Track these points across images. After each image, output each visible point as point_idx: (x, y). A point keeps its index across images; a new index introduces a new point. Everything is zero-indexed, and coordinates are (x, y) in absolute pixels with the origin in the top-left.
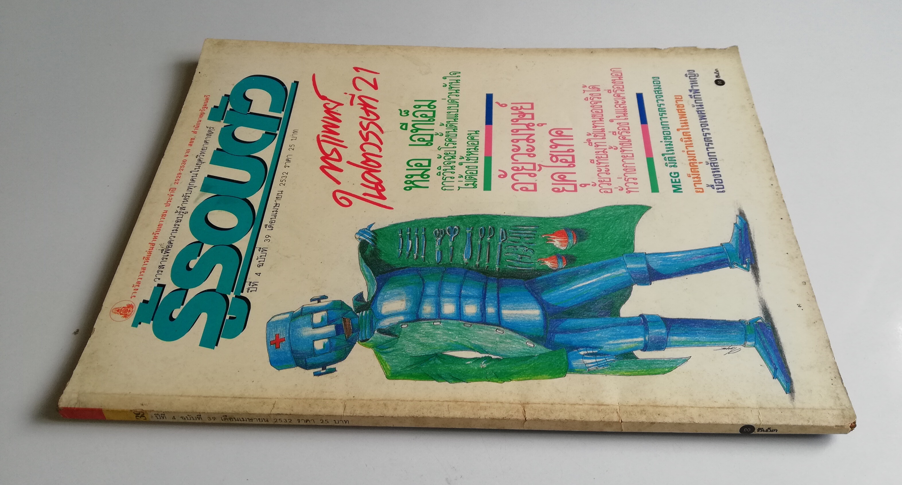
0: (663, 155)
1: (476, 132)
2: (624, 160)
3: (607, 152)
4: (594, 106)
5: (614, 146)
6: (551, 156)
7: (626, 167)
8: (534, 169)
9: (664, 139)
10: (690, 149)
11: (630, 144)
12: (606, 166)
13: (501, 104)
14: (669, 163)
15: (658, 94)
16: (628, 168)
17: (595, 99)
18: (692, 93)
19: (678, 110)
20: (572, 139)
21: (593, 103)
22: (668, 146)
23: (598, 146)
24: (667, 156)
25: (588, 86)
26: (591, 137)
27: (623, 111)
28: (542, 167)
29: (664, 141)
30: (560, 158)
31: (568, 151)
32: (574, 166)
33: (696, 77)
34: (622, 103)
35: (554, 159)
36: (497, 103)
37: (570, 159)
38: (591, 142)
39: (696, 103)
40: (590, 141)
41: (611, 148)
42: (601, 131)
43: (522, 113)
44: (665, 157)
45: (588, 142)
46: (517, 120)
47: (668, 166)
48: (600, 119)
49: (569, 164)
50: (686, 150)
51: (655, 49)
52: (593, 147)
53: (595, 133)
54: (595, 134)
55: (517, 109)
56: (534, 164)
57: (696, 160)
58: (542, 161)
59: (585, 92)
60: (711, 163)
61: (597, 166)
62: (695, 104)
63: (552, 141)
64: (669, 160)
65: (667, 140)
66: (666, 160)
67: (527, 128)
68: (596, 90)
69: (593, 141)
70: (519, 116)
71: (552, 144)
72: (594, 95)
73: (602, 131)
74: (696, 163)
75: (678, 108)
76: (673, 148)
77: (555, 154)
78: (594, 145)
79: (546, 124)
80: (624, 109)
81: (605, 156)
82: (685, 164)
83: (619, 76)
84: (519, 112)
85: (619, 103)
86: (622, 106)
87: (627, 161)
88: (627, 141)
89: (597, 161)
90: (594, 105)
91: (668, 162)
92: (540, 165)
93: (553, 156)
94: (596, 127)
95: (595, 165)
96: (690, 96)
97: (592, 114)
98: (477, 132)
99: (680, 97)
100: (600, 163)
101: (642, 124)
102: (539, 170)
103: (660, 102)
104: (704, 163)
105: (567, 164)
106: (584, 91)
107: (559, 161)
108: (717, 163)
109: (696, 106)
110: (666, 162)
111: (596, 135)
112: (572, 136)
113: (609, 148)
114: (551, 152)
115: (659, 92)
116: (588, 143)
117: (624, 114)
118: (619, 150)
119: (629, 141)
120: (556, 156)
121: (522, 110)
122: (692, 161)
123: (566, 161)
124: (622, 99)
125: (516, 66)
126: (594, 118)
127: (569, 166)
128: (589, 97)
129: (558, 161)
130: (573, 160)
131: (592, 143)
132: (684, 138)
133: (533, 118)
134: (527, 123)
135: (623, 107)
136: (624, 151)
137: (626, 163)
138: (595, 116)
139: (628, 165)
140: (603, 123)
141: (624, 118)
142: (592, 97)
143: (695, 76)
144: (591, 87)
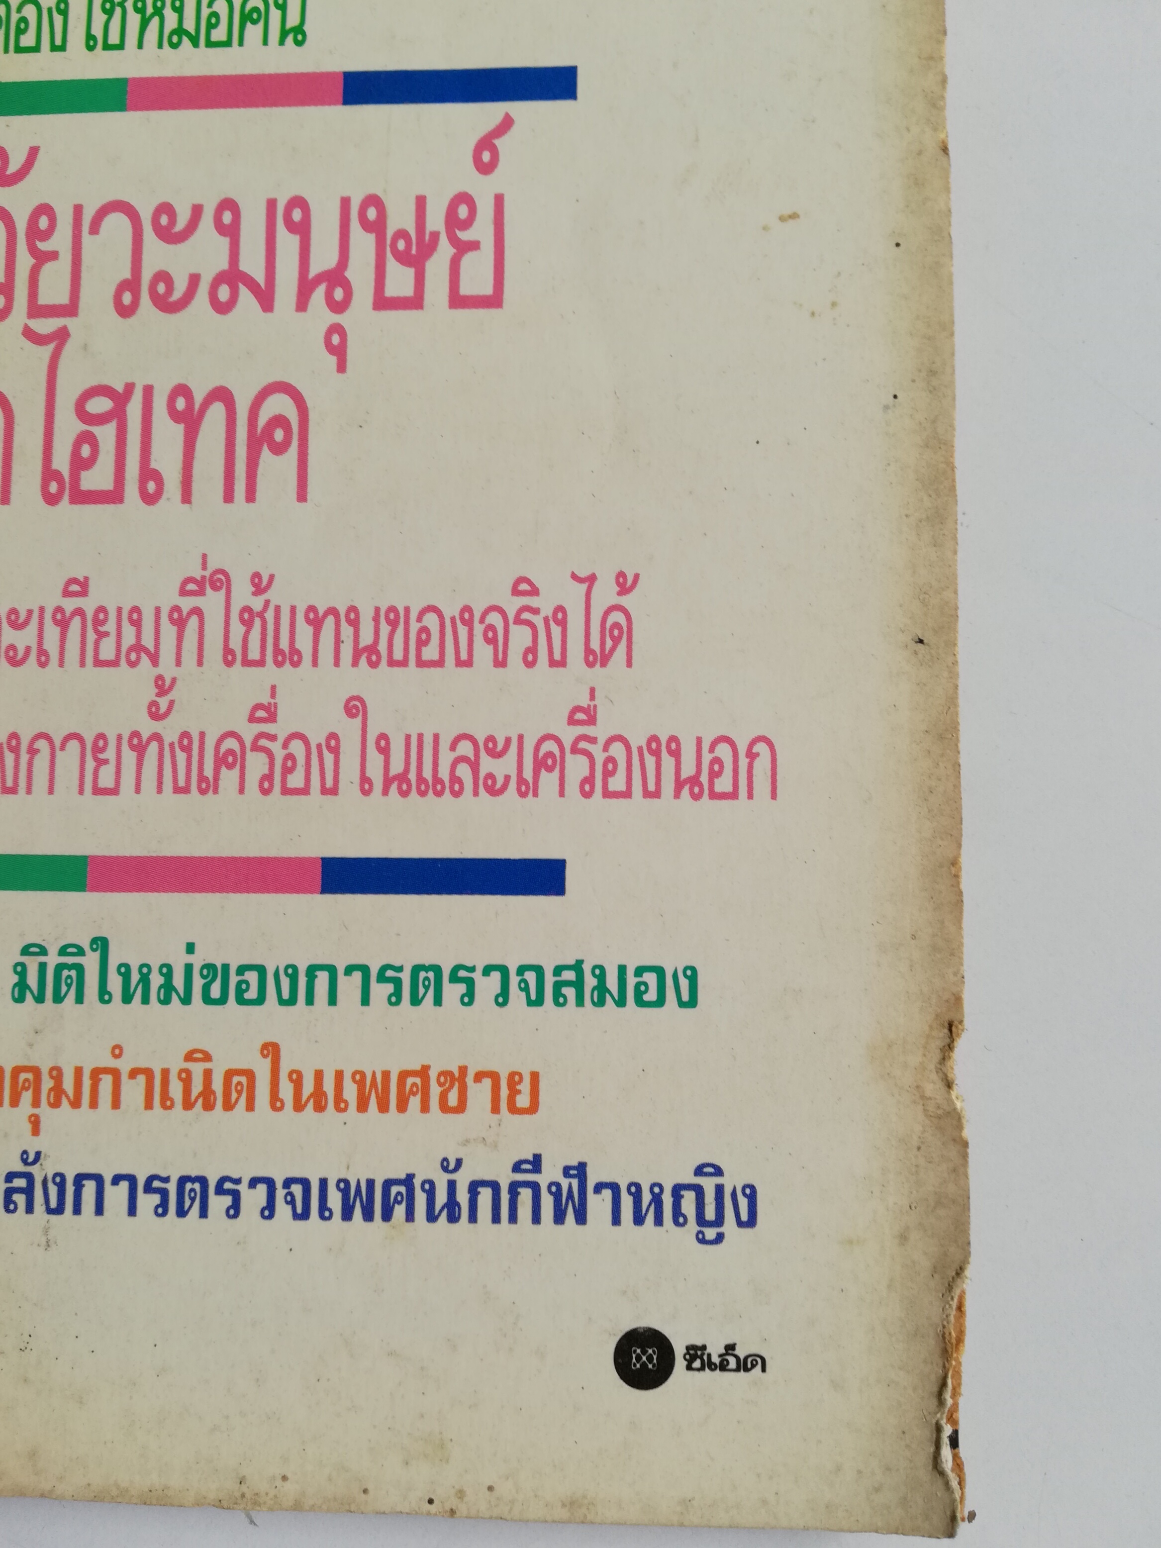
0: (101, 944)
1: (299, 30)
2: (74, 745)
3: (132, 664)
4: (469, 623)
5: (171, 703)
6: (120, 388)
7: (33, 751)
8: (36, 310)
9: (210, 967)
10: (133, 1091)
11: (182, 783)
12: (42, 652)
13: (497, 142)
14: (43, 967)
15: (550, 980)
16: (24, 758)
17: (520, 638)
18: (550, 1173)
19: (424, 1072)
20: (229, 497)
21: (495, 619)
22: (157, 981)
23: (180, 623)
24: (91, 962)
25: (625, 601)
26: (242, 595)
27: (427, 773)
28: (51, 347)
29: (197, 960)
30: (106, 434)
31: (148, 474)
32: (51, 500)
33: (692, 1226)
34: (490, 776)
35: (100, 405)
36: (507, 123)
37: (92, 480)
38: (208, 590)
39: (474, 1188)
40: (215, 588)
41: (162, 687)
42: (284, 644)
43: (428, 246)
44: (81, 952)
45: (207, 574)
46: (377, 227)
47: (25, 959)
48: (372, 649)
49: (66, 474)
50: (124, 1065)
51: (952, 1028)
52: (169, 597)
53: (270, 615)
54: (261, 615)
55: (453, 222)
56: (71, 309)
57: (56, 1104)
58: (85, 347)
59: (584, 587)
60: (29, 1177)
61: (42, 609)
62: (463, 1181)
63: (222, 395)
64: (60, 968)
65: (198, 983)
66: (63, 951)
67: (313, 272)
68: (595, 645)
69: (211, 603)
70: (402, 234)
71: (199, 398)
72: (556, 631)
73: (277, 651)
74: (36, 1103)
75: (433, 1074)
76: (146, 1000)
77: (134, 409)
78: (186, 604)
79: (342, 367)
80: (437, 780)
81: (107, 650)
82: (31, 1045)
83: (704, 779)
84: (435, 236)
85: (484, 756)
86: (464, 771)
87: (69, 758)
88: (209, 772)
89: (79, 612)
90: (478, 629)
91: (53, 960)
92: (62, 336)
93: (121, 399)
94: (316, 623)
95: (53, 599)
96: (536, 1163)
97: (407, 610)
98: (299, 35)
99: (523, 1101)
100: (63, 624)
101: (324, 860)
102: (28, 333)
103: (488, 986)
104: (33, 1145)
105: (62, 462)
106: (591, 579)
107: (85, 427)
108: (30, 1209)
109: (452, 1185)
110: (53, 950)
111: (257, 622)
112: (251, 497)
113: (160, 678)
114: (148, 391)
115: (570, 992)
116: (198, 574)
117: (402, 778)
118: (147, 727)
119: (209, 786)
120: (118, 414)
121: (445, 250)
122: (47, 1083)
123: (79, 464)
124: (521, 780)
125: (794, 216)
126: (376, 619)
127: (49, 474)
128: (545, 604)
129: (84, 422)
130: (81, 497)
131: (201, 592)
132: (208, 1074)
133: (382, 302)
134: (349, 274)
135: (455, 779)
136: (140, 750)
137: (59, 754)
138: (394, 624)
139: (41, 763)
140: (337, 663)
141: (375, 772)
142: (538, 621)
143: (701, 1220)
144: (617, 617)
